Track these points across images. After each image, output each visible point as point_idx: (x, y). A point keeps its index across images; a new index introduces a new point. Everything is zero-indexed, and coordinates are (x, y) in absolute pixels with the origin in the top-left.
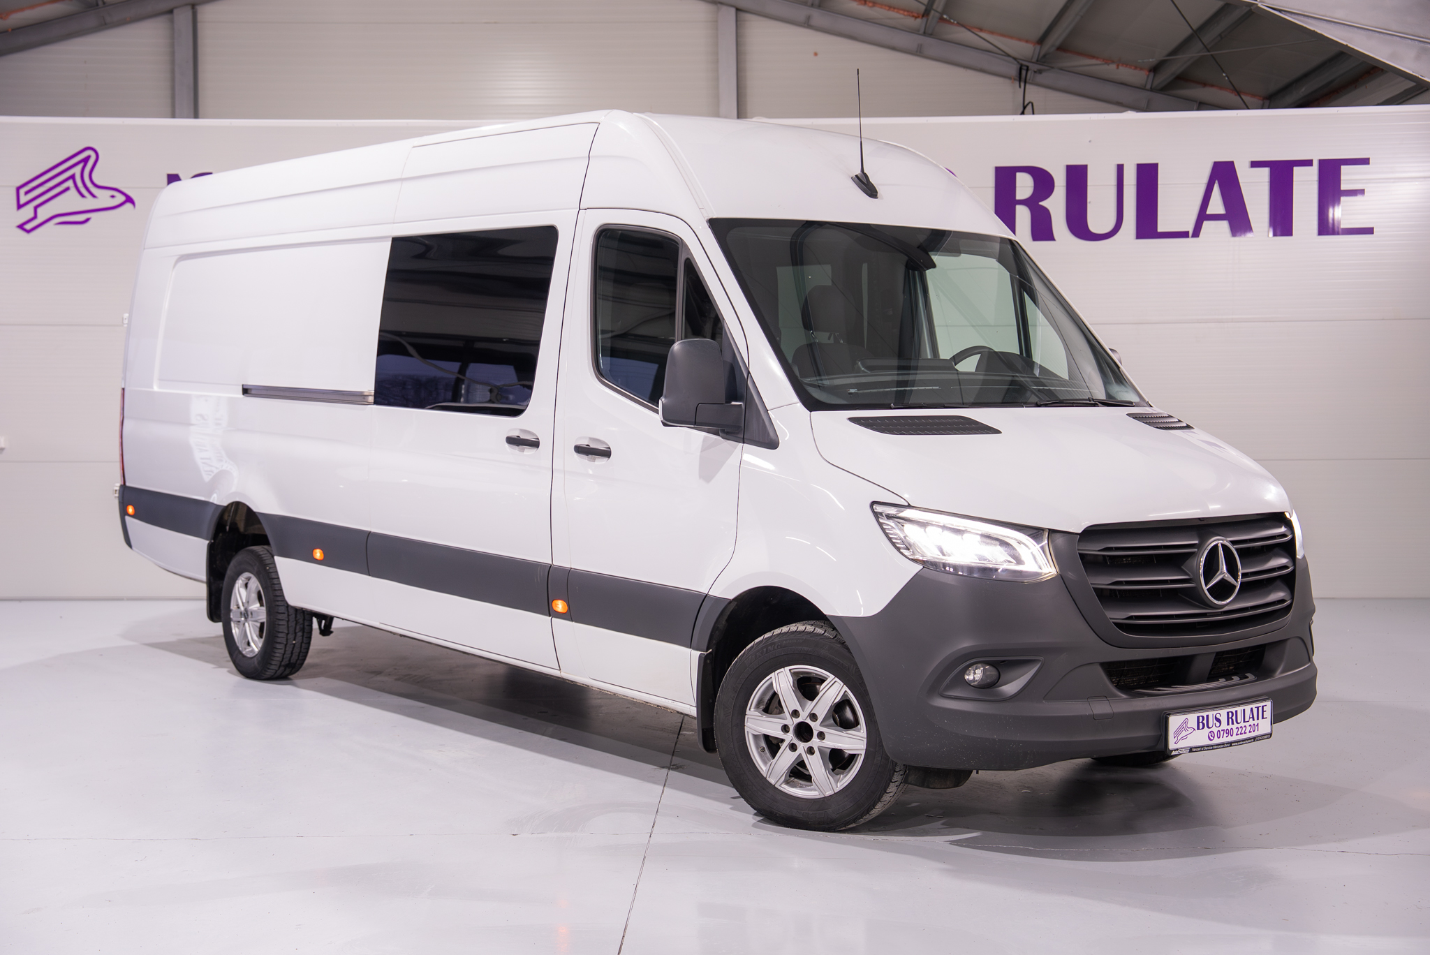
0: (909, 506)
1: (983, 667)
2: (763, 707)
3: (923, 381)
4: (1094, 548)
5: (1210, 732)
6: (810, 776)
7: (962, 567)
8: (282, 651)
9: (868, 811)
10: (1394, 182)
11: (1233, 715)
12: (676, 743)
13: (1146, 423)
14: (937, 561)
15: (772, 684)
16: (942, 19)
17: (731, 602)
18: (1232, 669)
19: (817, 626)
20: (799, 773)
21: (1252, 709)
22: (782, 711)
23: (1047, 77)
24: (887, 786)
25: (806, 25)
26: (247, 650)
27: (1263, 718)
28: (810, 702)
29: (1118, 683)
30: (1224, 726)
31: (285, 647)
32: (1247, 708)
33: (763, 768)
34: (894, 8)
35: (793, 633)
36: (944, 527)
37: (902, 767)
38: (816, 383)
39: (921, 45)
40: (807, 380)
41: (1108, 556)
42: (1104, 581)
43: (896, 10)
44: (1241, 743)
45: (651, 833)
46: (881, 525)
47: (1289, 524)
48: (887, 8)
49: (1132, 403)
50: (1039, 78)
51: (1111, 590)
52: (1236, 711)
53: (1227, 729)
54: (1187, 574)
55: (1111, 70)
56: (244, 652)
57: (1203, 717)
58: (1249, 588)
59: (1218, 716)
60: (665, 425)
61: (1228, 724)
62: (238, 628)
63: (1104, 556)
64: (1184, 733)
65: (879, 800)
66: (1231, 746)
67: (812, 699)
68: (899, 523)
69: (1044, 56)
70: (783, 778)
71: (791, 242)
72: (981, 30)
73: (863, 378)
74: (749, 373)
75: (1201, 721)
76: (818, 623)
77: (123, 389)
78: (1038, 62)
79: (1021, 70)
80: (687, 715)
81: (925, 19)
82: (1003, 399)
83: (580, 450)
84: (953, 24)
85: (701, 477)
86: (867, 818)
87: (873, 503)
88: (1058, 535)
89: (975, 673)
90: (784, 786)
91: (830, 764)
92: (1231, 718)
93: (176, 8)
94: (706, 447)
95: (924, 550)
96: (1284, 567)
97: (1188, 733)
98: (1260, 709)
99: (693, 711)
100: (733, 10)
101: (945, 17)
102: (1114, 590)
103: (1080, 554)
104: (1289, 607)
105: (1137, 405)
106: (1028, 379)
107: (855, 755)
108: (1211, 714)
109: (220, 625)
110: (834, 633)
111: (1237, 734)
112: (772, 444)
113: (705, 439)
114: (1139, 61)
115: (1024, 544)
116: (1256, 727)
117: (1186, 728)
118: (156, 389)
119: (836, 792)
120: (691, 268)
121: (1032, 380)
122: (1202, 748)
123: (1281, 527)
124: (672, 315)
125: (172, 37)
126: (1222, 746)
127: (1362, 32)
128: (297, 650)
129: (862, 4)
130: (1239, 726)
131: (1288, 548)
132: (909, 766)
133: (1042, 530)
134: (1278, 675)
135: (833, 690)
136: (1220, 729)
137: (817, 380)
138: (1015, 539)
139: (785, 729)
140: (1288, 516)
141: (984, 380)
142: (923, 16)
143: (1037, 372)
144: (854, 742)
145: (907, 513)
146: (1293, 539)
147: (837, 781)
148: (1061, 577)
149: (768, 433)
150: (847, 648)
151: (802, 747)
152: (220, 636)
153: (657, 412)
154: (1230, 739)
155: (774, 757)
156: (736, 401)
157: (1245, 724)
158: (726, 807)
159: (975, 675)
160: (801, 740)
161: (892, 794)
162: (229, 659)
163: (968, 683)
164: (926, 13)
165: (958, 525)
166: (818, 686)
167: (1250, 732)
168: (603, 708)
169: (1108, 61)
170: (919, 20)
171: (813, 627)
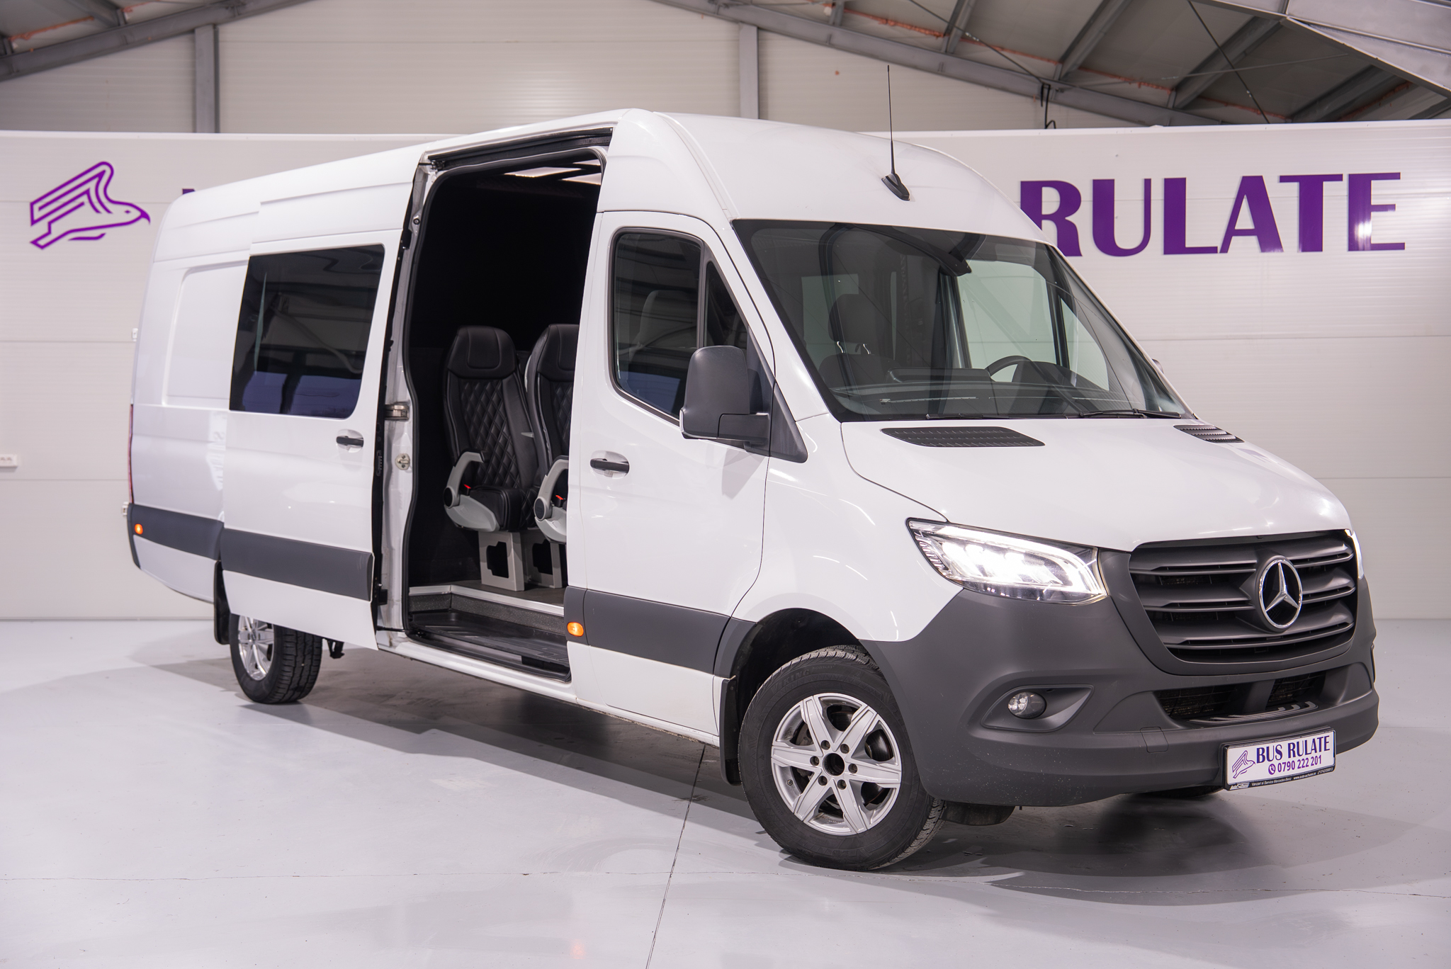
0: (948, 523)
1: (1027, 695)
2: (790, 737)
3: (957, 391)
4: (1147, 568)
5: (1271, 765)
6: (841, 810)
7: (1005, 589)
8: (291, 674)
9: (903, 850)
10: (1425, 197)
11: (1294, 747)
12: (698, 772)
13: (1195, 435)
14: (978, 581)
15: (800, 712)
16: (964, 38)
17: (756, 625)
18: (1290, 697)
19: (848, 651)
20: (829, 808)
21: (1314, 740)
22: (810, 742)
23: (1069, 96)
24: (924, 823)
25: (827, 44)
26: (255, 673)
27: (1325, 750)
28: (841, 732)
29: (1171, 713)
30: (1285, 758)
31: (294, 671)
32: (1310, 739)
33: (790, 803)
34: (916, 27)
35: (822, 658)
36: (985, 546)
37: (940, 802)
38: (845, 393)
39: (943, 65)
40: (837, 390)
41: (1162, 576)
42: (1158, 603)
43: (917, 29)
44: (1303, 776)
45: (672, 872)
46: (917, 543)
47: (1349, 543)
48: (909, 27)
49: (1178, 415)
50: (1061, 97)
51: (1164, 613)
52: (1298, 743)
53: (1289, 762)
54: (1245, 596)
55: (1132, 89)
56: (252, 676)
57: (1263, 749)
58: (1310, 610)
59: (1279, 748)
60: (686, 437)
61: (1290, 757)
62: (246, 650)
63: (1157, 576)
64: (1243, 767)
65: (915, 837)
66: (1292, 780)
67: (843, 728)
68: (937, 541)
69: (1067, 74)
70: (812, 814)
71: (819, 246)
72: (1003, 49)
73: (896, 388)
74: (775, 382)
75: (1261, 753)
76: (849, 647)
77: (132, 405)
78: (1060, 80)
79: (1042, 88)
80: (710, 745)
81: (946, 38)
82: (1040, 410)
83: (596, 464)
84: (974, 42)
85: (724, 493)
86: (903, 856)
87: (909, 520)
88: (1108, 554)
89: (1019, 703)
90: (813, 822)
91: (862, 799)
92: (1293, 750)
93: (198, 27)
94: (729, 462)
95: (964, 569)
96: (1346, 588)
97: (1247, 766)
98: (1323, 740)
99: (716, 741)
100: (754, 29)
101: (967, 34)
102: (1168, 613)
103: (1132, 575)
104: (1352, 630)
105: (1184, 417)
106: (1065, 390)
107: (889, 789)
108: (1272, 746)
109: (227, 647)
110: (867, 658)
111: (1299, 768)
112: (800, 457)
113: (729, 452)
114: (1163, 79)
115: (1070, 563)
116: (1319, 760)
117: (1246, 762)
118: (164, 404)
119: (869, 828)
120: (713, 271)
121: (1069, 390)
122: (1262, 783)
123: (1342, 545)
124: (694, 328)
125: (194, 56)
126: (1283, 780)
127: (1392, 45)
128: (306, 674)
129: (883, 23)
130: (1301, 758)
131: (1349, 568)
132: (948, 802)
133: (1091, 548)
134: (1340, 703)
135: (865, 720)
136: (1281, 761)
137: (847, 390)
138: (1061, 558)
139: (814, 761)
140: (1349, 534)
141: (1020, 391)
142: (944, 35)
143: (1074, 382)
144: (888, 775)
145: (946, 531)
146: (1354, 558)
147: (870, 817)
148: (1111, 599)
149: (796, 445)
150: (881, 675)
151: (832, 780)
152: (227, 659)
153: (677, 424)
154: (1292, 772)
155: (802, 791)
156: (762, 411)
157: (1307, 756)
158: (751, 844)
159: (1020, 704)
160: (831, 773)
161: (928, 831)
162: (237, 681)
163: (1012, 713)
164: (948, 32)
165: (1000, 542)
166: (849, 715)
167: (1312, 765)
168: (621, 735)
169: (1130, 80)
170: (940, 39)
171: (844, 653)
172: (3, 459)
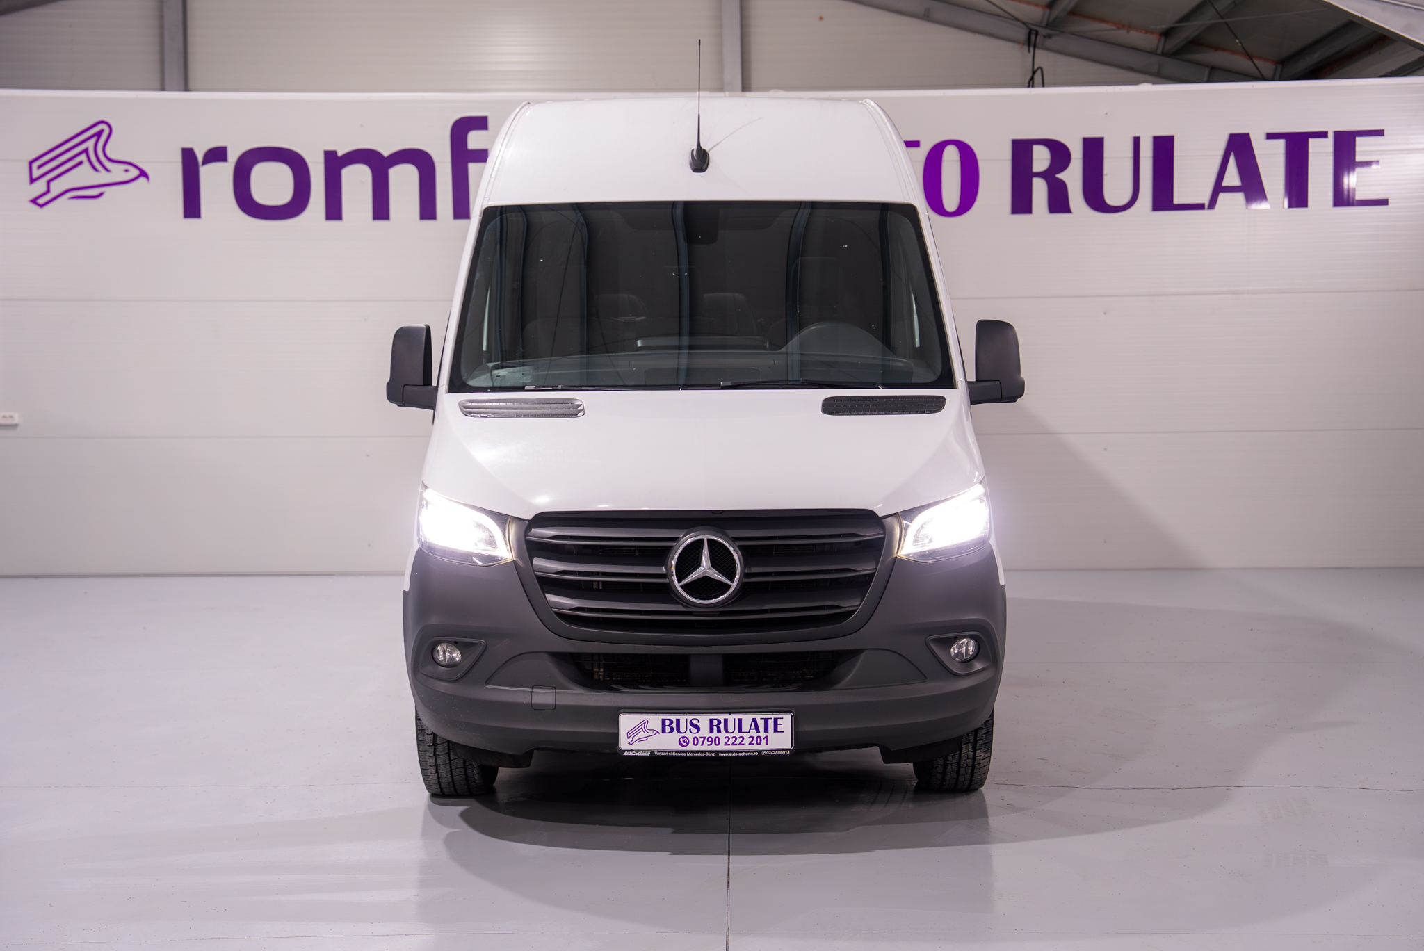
1: (450, 647)
5: (683, 737)
10: (1408, 153)
23: (1057, 41)
27: (777, 731)
39: (929, 10)
50: (1049, 43)
51: (558, 579)
53: (710, 738)
55: (1122, 35)
57: (671, 721)
61: (712, 731)
63: (553, 544)
64: (642, 735)
69: (1055, 20)
75: (668, 724)
78: (1047, 26)
79: (1030, 34)
89: (444, 652)
92: (717, 726)
97: (647, 734)
98: (771, 721)
103: (526, 541)
111: (726, 745)
114: (1152, 24)
116: (763, 740)
133: (504, 516)
134: (839, 687)
148: (514, 564)
163: (436, 662)
167: (751, 744)
169: (1119, 25)
172: (4, 417)
